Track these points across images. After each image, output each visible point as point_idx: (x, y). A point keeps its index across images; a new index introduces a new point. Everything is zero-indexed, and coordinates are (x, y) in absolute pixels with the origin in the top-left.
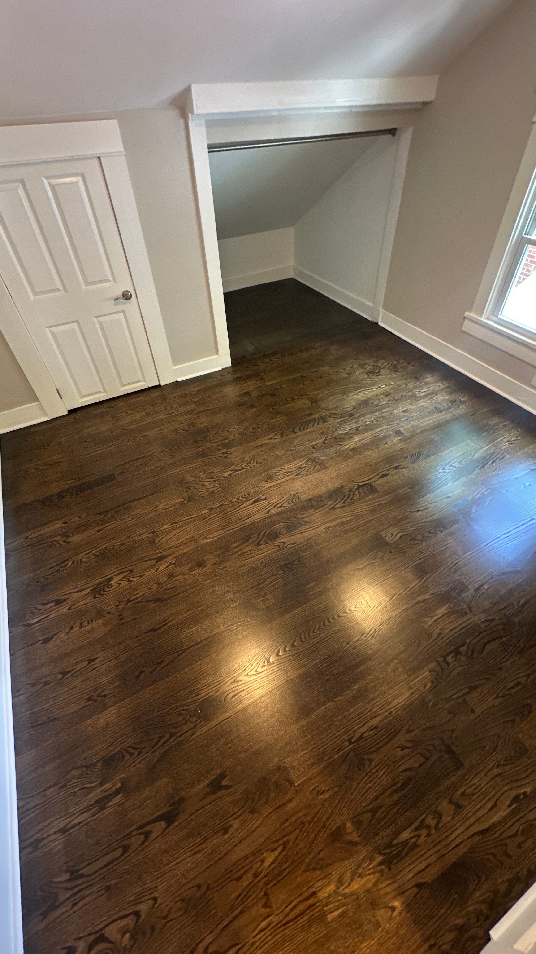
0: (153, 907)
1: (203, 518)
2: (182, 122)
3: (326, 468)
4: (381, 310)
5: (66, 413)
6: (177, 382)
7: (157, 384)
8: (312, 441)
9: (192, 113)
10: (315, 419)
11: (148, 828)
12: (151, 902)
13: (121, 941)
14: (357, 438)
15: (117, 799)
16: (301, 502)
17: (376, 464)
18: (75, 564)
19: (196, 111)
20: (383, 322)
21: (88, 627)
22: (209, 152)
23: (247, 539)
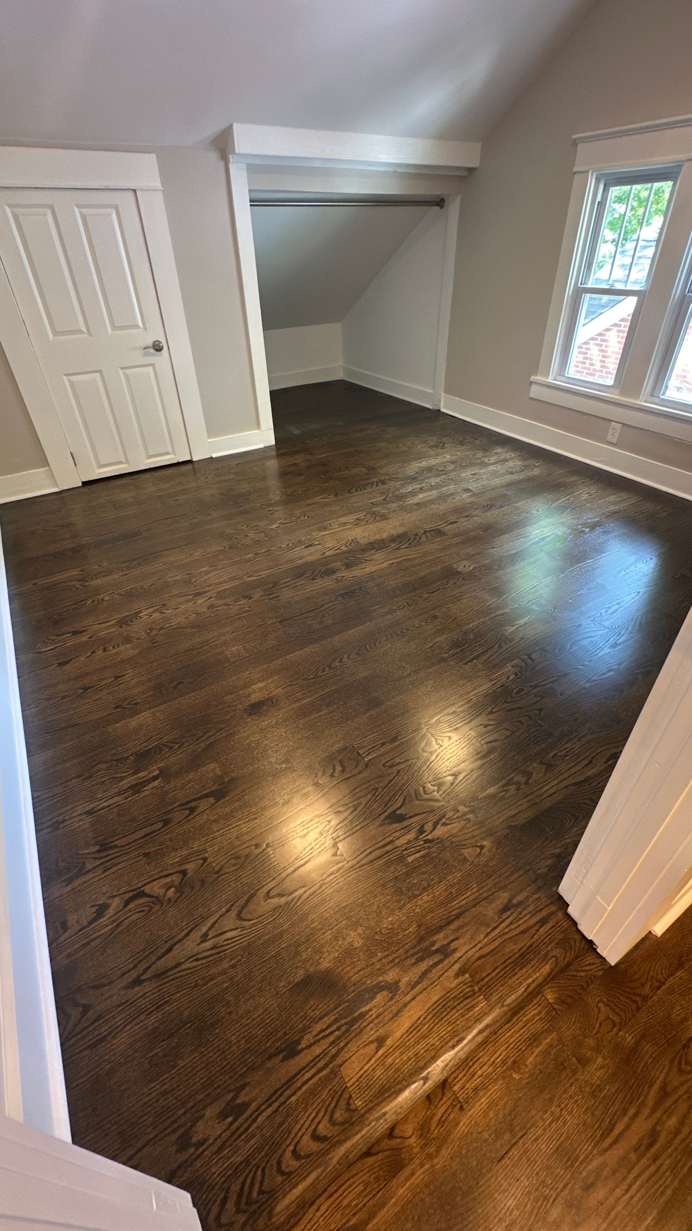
0: (202, 866)
1: (249, 560)
2: (222, 163)
3: (387, 519)
4: (443, 394)
5: (80, 484)
6: (212, 458)
7: (189, 458)
8: (371, 499)
9: (233, 152)
10: (373, 483)
11: (193, 804)
12: (201, 862)
13: (165, 895)
14: (421, 496)
15: (156, 783)
16: (361, 545)
17: (443, 515)
18: (96, 602)
19: (237, 150)
20: (445, 408)
21: (114, 651)
22: (251, 205)
23: (301, 575)
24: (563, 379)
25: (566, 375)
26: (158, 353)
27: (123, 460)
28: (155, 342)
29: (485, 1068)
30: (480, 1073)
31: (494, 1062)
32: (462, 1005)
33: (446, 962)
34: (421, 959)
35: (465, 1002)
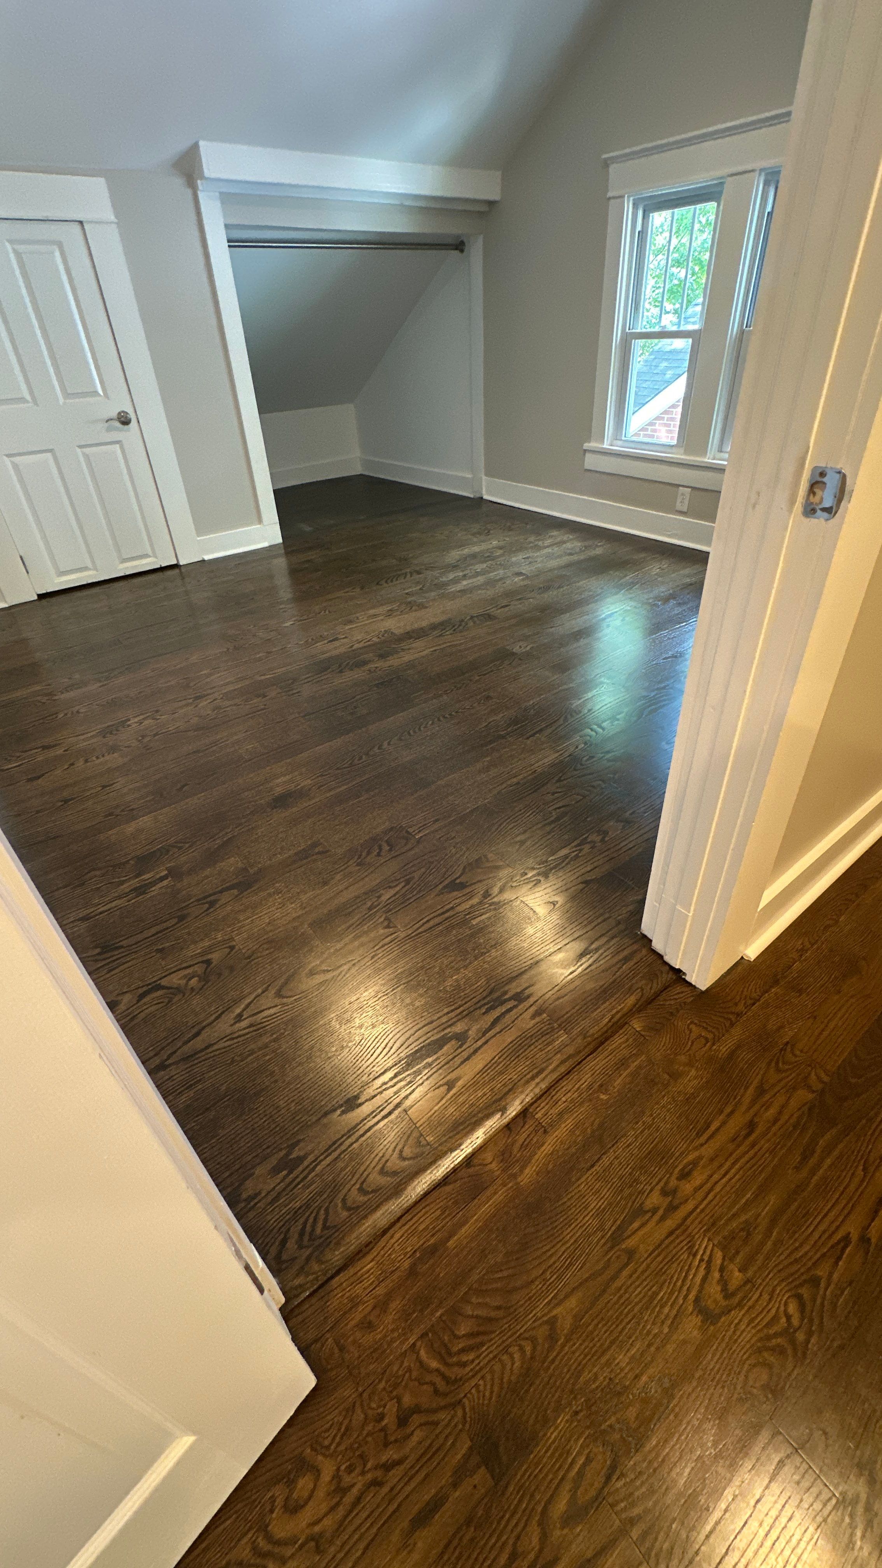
0: (229, 953)
1: (260, 659)
2: (189, 192)
3: (426, 607)
4: (484, 478)
5: (36, 598)
6: (203, 561)
7: (174, 562)
8: (404, 589)
9: (202, 177)
10: (406, 574)
11: (212, 898)
12: (227, 950)
13: (187, 984)
14: (465, 583)
15: (165, 883)
16: (395, 635)
17: (493, 599)
18: (69, 715)
19: (207, 173)
20: (489, 493)
21: (97, 762)
22: (229, 246)
23: (326, 669)
24: (619, 443)
25: (623, 438)
26: (126, 427)
27: (90, 565)
28: (119, 413)
29: (569, 1094)
30: (564, 1099)
31: (578, 1088)
32: (540, 1041)
33: (520, 1007)
34: (493, 1008)
35: (544, 1039)
